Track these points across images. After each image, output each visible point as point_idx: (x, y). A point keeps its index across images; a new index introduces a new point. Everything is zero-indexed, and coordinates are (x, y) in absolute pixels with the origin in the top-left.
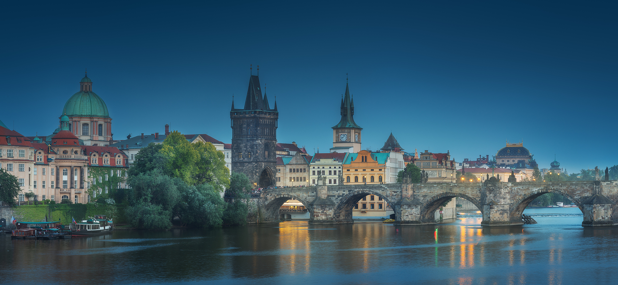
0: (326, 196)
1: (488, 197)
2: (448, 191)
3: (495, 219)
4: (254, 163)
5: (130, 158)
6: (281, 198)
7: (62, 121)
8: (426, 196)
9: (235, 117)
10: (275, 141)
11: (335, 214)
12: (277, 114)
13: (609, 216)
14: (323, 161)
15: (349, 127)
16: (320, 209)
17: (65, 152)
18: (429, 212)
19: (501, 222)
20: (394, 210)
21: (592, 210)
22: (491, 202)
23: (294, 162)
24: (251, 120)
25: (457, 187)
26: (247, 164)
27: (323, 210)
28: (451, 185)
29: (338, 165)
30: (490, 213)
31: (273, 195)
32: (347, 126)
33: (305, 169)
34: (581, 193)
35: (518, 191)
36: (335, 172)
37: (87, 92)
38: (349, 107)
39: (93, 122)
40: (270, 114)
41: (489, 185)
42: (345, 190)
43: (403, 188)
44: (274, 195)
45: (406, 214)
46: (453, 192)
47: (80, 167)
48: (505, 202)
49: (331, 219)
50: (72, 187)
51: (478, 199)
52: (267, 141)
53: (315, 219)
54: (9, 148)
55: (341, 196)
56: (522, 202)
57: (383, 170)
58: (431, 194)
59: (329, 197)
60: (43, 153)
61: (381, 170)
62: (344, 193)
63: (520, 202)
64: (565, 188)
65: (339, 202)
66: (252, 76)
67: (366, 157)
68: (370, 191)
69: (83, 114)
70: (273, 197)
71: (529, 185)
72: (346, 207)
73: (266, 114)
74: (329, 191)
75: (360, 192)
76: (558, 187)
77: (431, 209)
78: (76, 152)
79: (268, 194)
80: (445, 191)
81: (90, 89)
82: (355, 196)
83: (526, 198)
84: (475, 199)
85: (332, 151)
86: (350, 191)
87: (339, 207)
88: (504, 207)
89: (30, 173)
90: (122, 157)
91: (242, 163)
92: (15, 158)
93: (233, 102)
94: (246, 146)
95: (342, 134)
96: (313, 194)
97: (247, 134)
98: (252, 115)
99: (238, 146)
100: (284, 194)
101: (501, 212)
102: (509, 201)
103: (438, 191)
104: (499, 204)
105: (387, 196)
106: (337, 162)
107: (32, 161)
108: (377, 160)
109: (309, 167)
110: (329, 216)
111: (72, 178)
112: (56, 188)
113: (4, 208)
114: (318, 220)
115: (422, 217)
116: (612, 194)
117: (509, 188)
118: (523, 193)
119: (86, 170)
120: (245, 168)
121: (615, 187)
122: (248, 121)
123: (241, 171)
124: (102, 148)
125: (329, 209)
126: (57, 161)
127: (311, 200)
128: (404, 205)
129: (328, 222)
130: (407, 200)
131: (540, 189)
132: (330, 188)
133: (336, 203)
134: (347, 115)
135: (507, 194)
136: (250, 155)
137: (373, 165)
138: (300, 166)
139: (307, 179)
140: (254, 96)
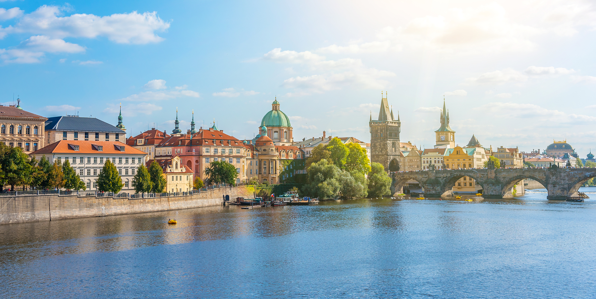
0: (435, 178)
1: (552, 179)
2: (521, 174)
3: (557, 194)
4: (386, 156)
5: (306, 153)
6: (404, 178)
7: (262, 130)
8: (505, 177)
9: (372, 125)
10: (399, 141)
11: (441, 189)
12: (399, 123)
14: (430, 154)
15: (447, 131)
16: (431, 186)
17: (265, 150)
18: (507, 189)
19: (562, 197)
20: (483, 187)
22: (554, 182)
23: (411, 155)
25: (527, 171)
26: (381, 156)
27: (433, 187)
28: (523, 170)
29: (440, 157)
30: (554, 190)
31: (399, 177)
32: (445, 131)
33: (418, 160)
35: (574, 175)
36: (439, 161)
38: (446, 118)
39: (281, 130)
40: (395, 124)
41: (552, 170)
42: (447, 173)
43: (489, 172)
45: (491, 190)
46: (524, 175)
47: (274, 160)
48: (565, 183)
49: (439, 193)
50: (269, 173)
51: (544, 180)
52: (394, 141)
53: (427, 193)
54: (230, 148)
55: (445, 177)
56: (578, 182)
57: (472, 160)
58: (508, 176)
59: (437, 179)
60: (250, 151)
61: (470, 160)
62: (447, 175)
63: (576, 182)
65: (444, 181)
66: (383, 98)
67: (460, 151)
68: (465, 174)
69: (275, 125)
70: (399, 178)
71: (583, 170)
72: (449, 185)
73: (393, 124)
74: (437, 174)
75: (458, 176)
77: (509, 187)
78: (272, 150)
79: (395, 177)
80: (519, 174)
81: (278, 109)
82: (454, 177)
83: (581, 179)
84: (542, 180)
85: (436, 148)
86: (452, 174)
87: (444, 185)
88: (564, 186)
89: (243, 164)
90: (300, 153)
91: (378, 156)
92: (234, 154)
93: (371, 116)
94: (380, 145)
95: (441, 136)
96: (426, 176)
98: (384, 124)
99: (375, 145)
100: (406, 176)
101: (562, 189)
102: (567, 182)
103: (513, 175)
104: (560, 183)
105: (477, 177)
106: (440, 155)
107: (245, 156)
108: (467, 153)
109: (421, 158)
110: (438, 191)
111: (269, 167)
112: (259, 174)
113: (228, 188)
115: (502, 192)
117: (567, 173)
118: (578, 176)
119: (278, 161)
120: (379, 159)
122: (381, 128)
123: (377, 161)
124: (287, 147)
125: (438, 186)
126: (260, 156)
127: (425, 180)
128: (489, 184)
129: (437, 195)
130: (492, 180)
131: (592, 174)
132: (438, 172)
133: (442, 182)
134: (444, 123)
135: (566, 177)
136: (383, 151)
137: (464, 157)
138: (415, 157)
139: (420, 166)
140: (384, 112)
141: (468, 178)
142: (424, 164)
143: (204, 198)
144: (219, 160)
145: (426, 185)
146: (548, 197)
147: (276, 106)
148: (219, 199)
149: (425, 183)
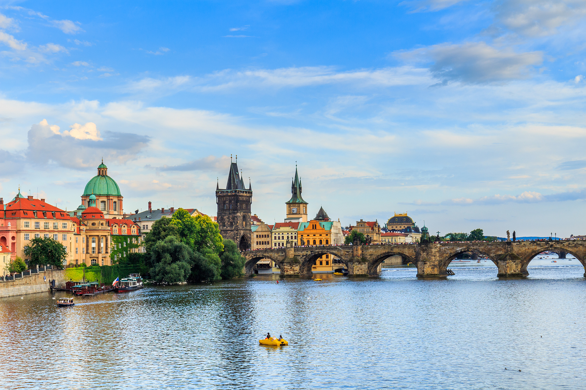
0: (293, 256)
1: (422, 255)
2: (390, 251)
3: (428, 272)
4: (235, 231)
5: (142, 228)
6: (257, 258)
8: (372, 255)
9: (219, 195)
10: (250, 214)
11: (300, 269)
12: (251, 193)
13: (519, 270)
14: (282, 229)
15: (299, 202)
16: (289, 266)
17: (93, 224)
18: (373, 267)
19: (432, 275)
20: (347, 266)
21: (506, 265)
22: (424, 259)
23: (260, 230)
24: (233, 198)
25: (396, 247)
26: (230, 232)
27: (291, 266)
28: (392, 246)
29: (294, 232)
30: (424, 268)
31: (250, 255)
32: (297, 202)
33: (268, 235)
34: (495, 251)
35: (445, 250)
37: (104, 176)
38: (298, 187)
39: (109, 199)
40: (246, 193)
41: (423, 246)
42: (307, 251)
43: (354, 249)
45: (357, 269)
46: (393, 251)
47: (105, 236)
48: (435, 259)
49: (297, 273)
50: (99, 253)
51: (413, 257)
52: (244, 214)
53: (285, 274)
54: (55, 221)
55: (304, 256)
56: (449, 259)
57: (329, 235)
58: (376, 253)
59: (296, 257)
60: (76, 225)
61: (327, 235)
62: (307, 253)
63: (447, 258)
64: (483, 247)
65: (303, 260)
66: (232, 163)
67: (315, 225)
68: (328, 251)
69: (101, 194)
71: (454, 245)
72: (308, 264)
73: (243, 193)
74: (296, 252)
75: (320, 253)
76: (477, 247)
77: (375, 265)
78: (102, 224)
79: (247, 255)
80: (387, 251)
81: (105, 174)
82: (315, 255)
83: (452, 255)
84: (411, 257)
85: (288, 221)
86: (312, 251)
87: (303, 264)
88: (434, 263)
89: (71, 241)
90: (136, 227)
91: (226, 231)
92: (59, 229)
93: (218, 184)
94: (228, 218)
95: (293, 208)
96: (282, 255)
97: (229, 208)
98: (234, 194)
99: (222, 218)
100: (259, 254)
101: (433, 266)
102: (438, 258)
103: (381, 251)
104: (431, 260)
105: (341, 255)
106: (293, 230)
107: (72, 232)
108: (324, 227)
109: (272, 233)
110: (296, 271)
111: (99, 245)
112: (87, 253)
113: (54, 271)
114: (288, 274)
115: (369, 271)
116: (521, 252)
117: (438, 248)
118: (449, 252)
119: (109, 237)
120: (228, 234)
121: (523, 246)
122: (230, 198)
123: (225, 237)
124: (120, 220)
125: (296, 266)
126: (87, 231)
127: (281, 259)
128: (355, 262)
129: (295, 275)
130: (358, 258)
131: (463, 249)
132: (296, 249)
134: (296, 193)
135: (437, 253)
136: (231, 225)
137: (320, 232)
138: (264, 232)
139: (270, 243)
140: (234, 179)
141: (324, 256)
142: (275, 241)
143: (28, 284)
144: (42, 236)
145: (282, 265)
146: (417, 276)
147: (103, 171)
148: (44, 285)
149: (282, 262)
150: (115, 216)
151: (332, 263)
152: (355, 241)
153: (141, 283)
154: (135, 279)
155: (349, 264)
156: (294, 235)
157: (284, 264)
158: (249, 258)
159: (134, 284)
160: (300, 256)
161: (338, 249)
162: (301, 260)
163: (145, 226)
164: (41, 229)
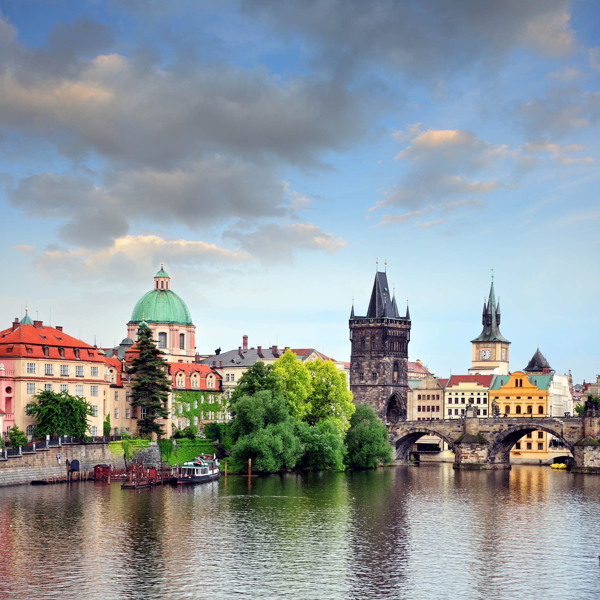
0: (477, 432)
4: (380, 388)
5: (224, 379)
6: (416, 433)
9: (355, 326)
10: (406, 359)
11: (488, 456)
12: (410, 323)
14: (462, 386)
15: (495, 340)
16: (470, 449)
20: (571, 452)
23: (424, 386)
24: (377, 331)
26: (371, 388)
27: (474, 450)
29: (482, 391)
31: (405, 429)
32: (491, 340)
33: (438, 396)
36: (479, 399)
37: (164, 291)
38: (494, 314)
39: (173, 330)
40: (401, 324)
42: (503, 424)
43: (586, 423)
44: (407, 430)
45: (591, 458)
49: (484, 462)
52: (396, 359)
53: (462, 462)
54: (78, 364)
55: (497, 432)
57: (544, 398)
59: (482, 433)
60: (114, 371)
61: (542, 398)
62: (501, 428)
65: (494, 439)
66: (378, 273)
67: (521, 381)
68: (538, 426)
69: (160, 320)
70: (405, 432)
72: (504, 447)
73: (396, 323)
74: (482, 425)
75: (525, 428)
79: (399, 428)
81: (167, 287)
82: (516, 432)
85: (473, 373)
86: (511, 425)
87: (494, 447)
89: (105, 398)
90: (214, 377)
91: (364, 387)
92: (86, 378)
93: (353, 307)
94: (369, 365)
95: (484, 351)
96: (459, 429)
97: (371, 349)
98: (379, 324)
99: (359, 365)
100: (420, 427)
105: (562, 433)
106: (481, 387)
107: (108, 382)
108: (536, 385)
109: (444, 392)
110: (482, 458)
112: (133, 418)
113: (75, 447)
114: (467, 463)
120: (367, 393)
122: (374, 332)
123: (363, 397)
124: (189, 365)
125: (481, 450)
127: (456, 436)
128: (587, 446)
130: (592, 439)
132: (484, 421)
133: (490, 441)
134: (491, 325)
136: (374, 376)
137: (530, 392)
138: (432, 391)
139: (441, 408)
140: (380, 299)
141: (535, 434)
142: (450, 405)
144: (56, 388)
145: (458, 447)
147: (162, 282)
148: (58, 467)
149: (458, 443)
150: (182, 358)
151: (548, 445)
152: (589, 410)
153: (216, 471)
154: (206, 464)
155: (577, 450)
156: (482, 397)
157: (460, 445)
158: (402, 433)
159: (204, 471)
160: (489, 432)
161: (557, 422)
162: (492, 439)
163: (230, 375)
164: (55, 377)
